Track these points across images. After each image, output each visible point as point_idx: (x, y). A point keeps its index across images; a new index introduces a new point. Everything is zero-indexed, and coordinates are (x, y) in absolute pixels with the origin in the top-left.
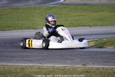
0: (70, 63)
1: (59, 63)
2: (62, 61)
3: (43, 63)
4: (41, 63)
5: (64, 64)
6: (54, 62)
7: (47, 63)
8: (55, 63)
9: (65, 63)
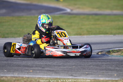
0: (117, 75)
1: (100, 76)
2: (103, 73)
3: (75, 75)
4: (72, 75)
5: (108, 77)
6: (92, 74)
7: (81, 75)
8: (94, 76)
9: (109, 75)
